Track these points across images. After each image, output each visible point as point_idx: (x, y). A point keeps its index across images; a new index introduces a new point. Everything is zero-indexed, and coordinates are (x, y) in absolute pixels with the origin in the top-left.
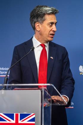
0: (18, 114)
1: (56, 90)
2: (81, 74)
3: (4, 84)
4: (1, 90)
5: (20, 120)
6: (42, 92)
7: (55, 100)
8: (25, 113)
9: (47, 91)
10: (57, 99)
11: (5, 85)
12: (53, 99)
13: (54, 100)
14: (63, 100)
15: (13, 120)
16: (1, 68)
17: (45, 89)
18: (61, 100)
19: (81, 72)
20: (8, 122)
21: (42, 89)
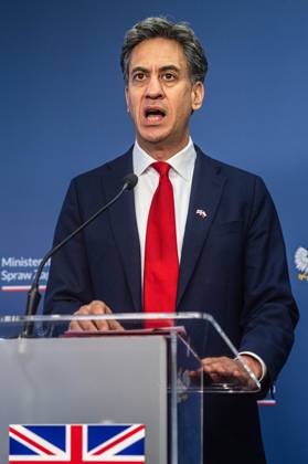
0: (80, 428)
1: (223, 335)
2: (301, 277)
3: (27, 314)
4: (16, 337)
5: (89, 449)
6: (169, 342)
7: (215, 372)
8: (107, 423)
9: (186, 340)
10: (221, 370)
11: (32, 318)
12: (208, 369)
13: (212, 375)
14: (244, 374)
15: (64, 449)
16: (4, 260)
17: (179, 333)
18: (236, 373)
19: (302, 273)
20: (43, 457)
21: (168, 333)
